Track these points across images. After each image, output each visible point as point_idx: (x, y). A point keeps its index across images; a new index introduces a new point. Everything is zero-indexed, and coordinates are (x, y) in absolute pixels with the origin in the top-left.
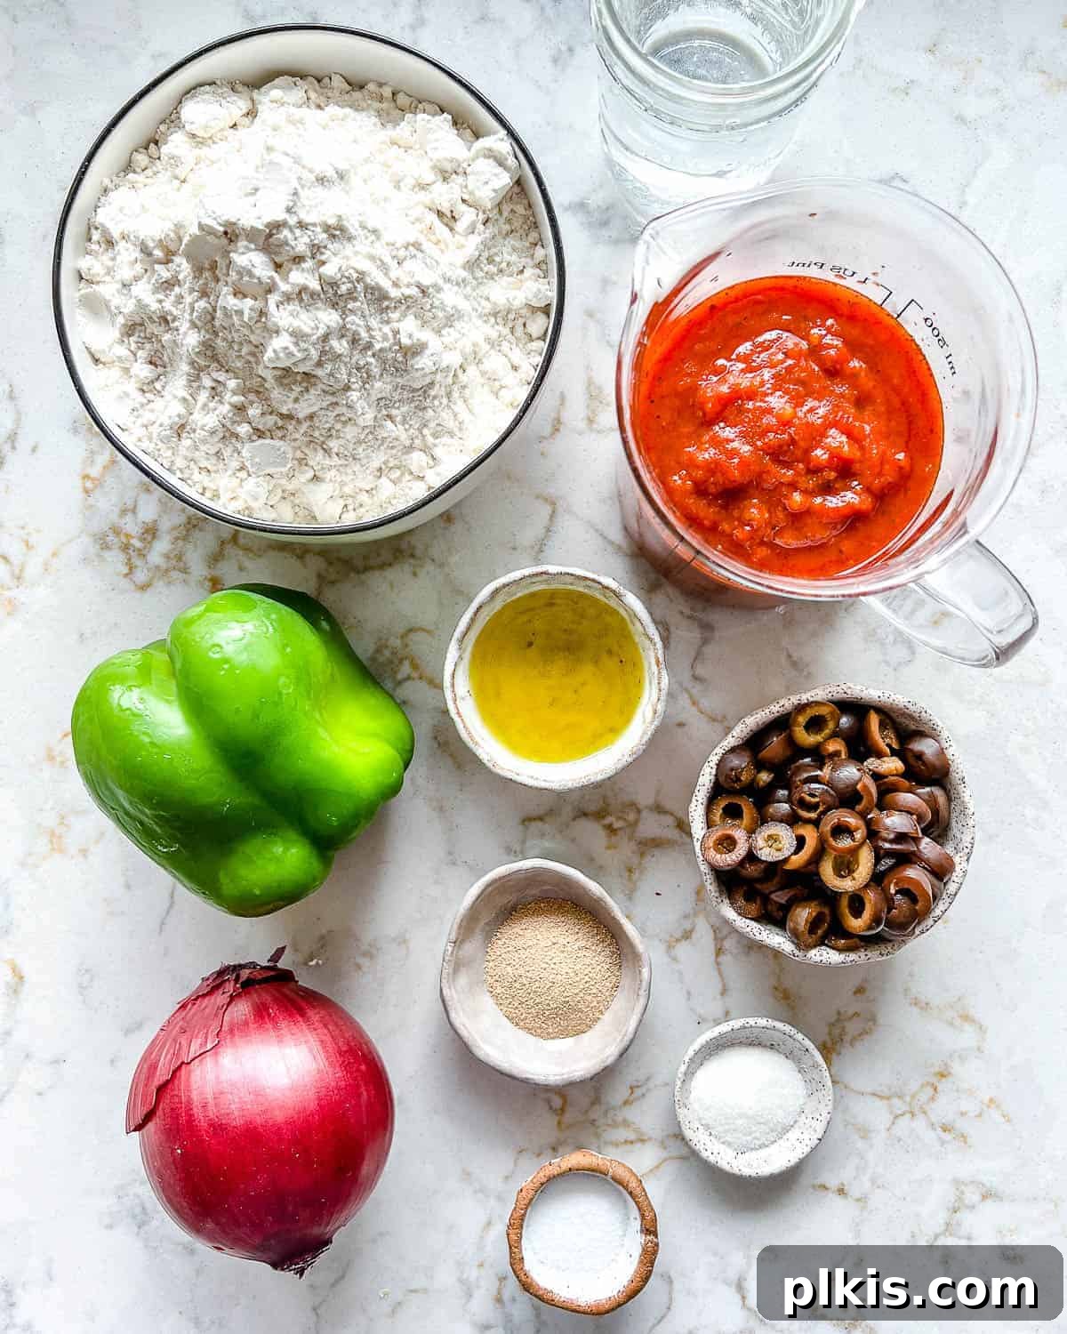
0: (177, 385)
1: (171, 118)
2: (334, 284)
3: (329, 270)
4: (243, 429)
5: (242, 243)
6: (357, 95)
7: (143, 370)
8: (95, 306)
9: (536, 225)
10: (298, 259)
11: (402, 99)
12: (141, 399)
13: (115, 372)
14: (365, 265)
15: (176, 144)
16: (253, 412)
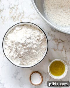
0: (13, 52)
1: (15, 28)
2: (28, 48)
3: (28, 47)
4: (18, 57)
5: (20, 44)
6: (31, 27)
7: (10, 51)
8: (6, 44)
9: (46, 40)
10: (25, 46)
11: (35, 28)
12: (9, 53)
13: (7, 50)
14: (31, 46)
15: (15, 31)
16: (19, 56)
